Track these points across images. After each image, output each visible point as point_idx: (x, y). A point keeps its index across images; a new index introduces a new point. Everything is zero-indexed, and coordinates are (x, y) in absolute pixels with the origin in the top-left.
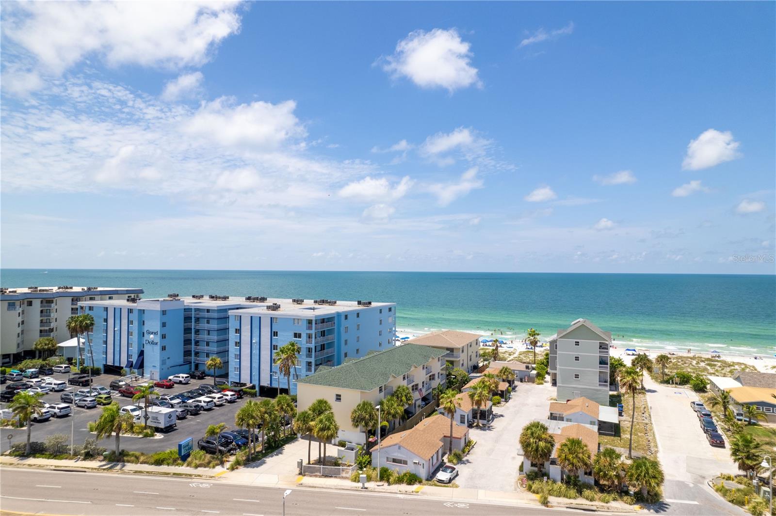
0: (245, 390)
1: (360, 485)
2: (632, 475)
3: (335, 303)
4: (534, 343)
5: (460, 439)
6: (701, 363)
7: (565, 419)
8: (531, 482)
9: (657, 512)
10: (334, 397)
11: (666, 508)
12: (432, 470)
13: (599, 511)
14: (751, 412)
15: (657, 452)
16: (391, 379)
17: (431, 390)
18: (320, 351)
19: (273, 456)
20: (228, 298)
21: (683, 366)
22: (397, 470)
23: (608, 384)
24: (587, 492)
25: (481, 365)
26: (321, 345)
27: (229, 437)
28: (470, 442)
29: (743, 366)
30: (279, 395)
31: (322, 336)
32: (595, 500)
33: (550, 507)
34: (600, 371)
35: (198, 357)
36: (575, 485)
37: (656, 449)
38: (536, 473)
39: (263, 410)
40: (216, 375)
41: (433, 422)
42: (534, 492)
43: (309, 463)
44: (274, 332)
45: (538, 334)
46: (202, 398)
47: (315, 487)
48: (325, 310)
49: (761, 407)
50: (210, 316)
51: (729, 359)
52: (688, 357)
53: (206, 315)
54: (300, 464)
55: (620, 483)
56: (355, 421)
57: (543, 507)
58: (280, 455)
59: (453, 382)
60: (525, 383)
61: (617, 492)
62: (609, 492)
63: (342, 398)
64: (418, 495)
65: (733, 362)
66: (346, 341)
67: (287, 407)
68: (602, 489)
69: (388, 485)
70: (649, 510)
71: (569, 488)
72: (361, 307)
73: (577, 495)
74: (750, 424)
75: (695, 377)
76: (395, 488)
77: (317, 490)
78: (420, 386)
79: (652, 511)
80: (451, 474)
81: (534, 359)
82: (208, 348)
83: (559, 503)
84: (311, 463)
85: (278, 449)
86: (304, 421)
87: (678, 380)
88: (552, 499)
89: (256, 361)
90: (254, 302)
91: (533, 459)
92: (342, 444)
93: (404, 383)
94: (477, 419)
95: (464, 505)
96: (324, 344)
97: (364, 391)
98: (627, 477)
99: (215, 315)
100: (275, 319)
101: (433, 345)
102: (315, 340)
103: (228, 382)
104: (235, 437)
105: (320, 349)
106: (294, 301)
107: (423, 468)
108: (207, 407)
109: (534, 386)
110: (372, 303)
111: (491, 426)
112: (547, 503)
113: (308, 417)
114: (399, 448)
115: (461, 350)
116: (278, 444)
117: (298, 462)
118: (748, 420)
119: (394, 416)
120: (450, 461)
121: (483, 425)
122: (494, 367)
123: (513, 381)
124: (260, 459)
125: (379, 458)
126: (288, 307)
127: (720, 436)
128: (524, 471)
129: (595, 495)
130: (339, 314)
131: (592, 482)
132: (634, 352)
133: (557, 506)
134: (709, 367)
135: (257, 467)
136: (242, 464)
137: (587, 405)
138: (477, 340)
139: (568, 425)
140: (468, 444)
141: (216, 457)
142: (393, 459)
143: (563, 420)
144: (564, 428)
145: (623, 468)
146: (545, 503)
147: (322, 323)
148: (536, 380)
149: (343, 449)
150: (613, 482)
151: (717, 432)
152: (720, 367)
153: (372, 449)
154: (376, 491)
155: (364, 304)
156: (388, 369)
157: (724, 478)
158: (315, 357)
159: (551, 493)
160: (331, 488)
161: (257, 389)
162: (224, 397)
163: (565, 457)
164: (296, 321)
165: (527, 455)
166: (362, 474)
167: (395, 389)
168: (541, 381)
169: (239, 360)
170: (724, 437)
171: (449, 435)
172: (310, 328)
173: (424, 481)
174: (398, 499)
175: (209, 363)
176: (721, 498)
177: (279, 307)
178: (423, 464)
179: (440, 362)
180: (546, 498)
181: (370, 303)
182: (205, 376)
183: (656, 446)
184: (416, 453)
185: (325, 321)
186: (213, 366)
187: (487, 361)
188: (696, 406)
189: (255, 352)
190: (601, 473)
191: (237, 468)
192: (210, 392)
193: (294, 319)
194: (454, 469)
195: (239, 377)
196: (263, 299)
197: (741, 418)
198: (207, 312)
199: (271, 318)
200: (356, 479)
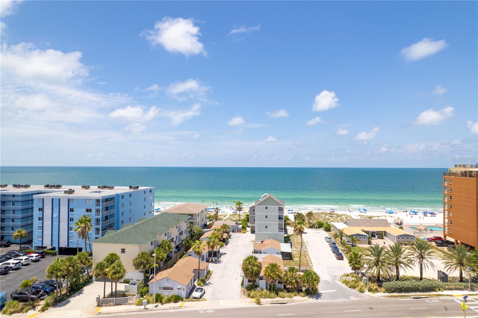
0: (47, 251)
1: (143, 307)
2: (305, 280)
3: (113, 188)
4: (240, 209)
5: (204, 270)
6: (326, 216)
7: (262, 253)
8: (249, 292)
9: (317, 298)
10: (120, 251)
11: (321, 296)
12: (189, 292)
13: (288, 303)
14: (353, 240)
15: (312, 266)
16: (158, 236)
17: (181, 241)
18: (105, 220)
19: (76, 296)
20: (29, 186)
21: (318, 218)
22: (166, 294)
23: (284, 230)
24: (281, 293)
25: (208, 223)
26: (106, 216)
27: (38, 287)
28: (209, 271)
29: (346, 216)
30: (78, 253)
31: (106, 210)
32: (285, 297)
33: (262, 305)
34: (279, 223)
35: (4, 230)
36: (274, 290)
37: (312, 265)
38: (252, 286)
39: (68, 264)
40: (21, 242)
41: (187, 261)
42: (251, 297)
43: (104, 297)
44: (71, 209)
45: (242, 204)
46: (10, 261)
47: (111, 313)
48: (107, 193)
49: (357, 237)
50: (14, 200)
51: (339, 213)
52: (320, 213)
53: (12, 199)
54: (98, 299)
55: (298, 286)
56: (137, 265)
57: (258, 306)
58: (81, 295)
59: (193, 235)
60: (236, 233)
61: (297, 291)
62: (292, 292)
63: (126, 251)
64: (182, 309)
65: (342, 214)
66: (123, 213)
67: (85, 260)
68: (288, 291)
69: (161, 305)
70: (313, 298)
71: (271, 292)
72: (132, 190)
73: (276, 295)
74: (353, 246)
75: (326, 224)
76: (166, 306)
77: (112, 315)
78: (175, 240)
79: (314, 299)
80: (201, 293)
81: (239, 218)
82: (13, 223)
83: (266, 302)
84: (106, 297)
85: (79, 290)
86: (101, 269)
87: (317, 226)
88: (262, 300)
89: (56, 230)
90: (51, 188)
91: (250, 277)
92: (127, 282)
93: (165, 238)
94: (211, 257)
95: (212, 311)
96: (107, 216)
97: (141, 245)
98: (302, 282)
99: (20, 199)
100: (71, 200)
101: (180, 213)
102: (102, 213)
103: (32, 247)
104: (43, 286)
105: (105, 219)
106: (83, 187)
107: (184, 291)
108: (17, 267)
109: (241, 234)
110: (139, 187)
111: (220, 260)
112: (260, 303)
113: (104, 266)
114: (168, 280)
115: (198, 215)
116: (79, 287)
117: (97, 298)
118: (352, 244)
119: (161, 260)
120: (199, 285)
121: (215, 260)
122: (217, 225)
123: (229, 232)
124: (65, 300)
125: (154, 288)
126: (79, 192)
127: (341, 254)
128: (244, 286)
129: (285, 295)
130: (118, 195)
131: (283, 287)
132: (292, 212)
133: (265, 304)
134: (330, 218)
135: (64, 306)
136: (51, 305)
137: (274, 243)
138: (206, 209)
139: (265, 256)
140: (209, 273)
141: (28, 303)
142: (164, 287)
143: (261, 253)
144: (263, 258)
145: (300, 277)
146: (259, 303)
147: (106, 201)
148: (242, 231)
149: (128, 285)
150: (294, 286)
151: (339, 252)
152: (336, 217)
153: (149, 283)
154: (154, 310)
155: (134, 188)
156: (155, 230)
157: (345, 276)
158: (102, 225)
159: (261, 296)
160: (123, 312)
161: (57, 250)
162: (30, 258)
163: (269, 275)
164: (88, 201)
165: (246, 275)
166: (143, 300)
167: (160, 242)
168: (244, 231)
169: (42, 231)
170: (343, 254)
171: (198, 269)
172: (98, 205)
173: (184, 299)
174: (170, 313)
175: (16, 234)
176: (346, 286)
177: (74, 191)
178: (184, 288)
179: (186, 223)
180: (259, 300)
181: (138, 187)
182: (10, 244)
183: (311, 263)
184: (179, 282)
185: (109, 200)
186: (19, 236)
187: (211, 221)
188: (328, 239)
189: (56, 223)
190: (288, 282)
191: (47, 309)
192: (17, 256)
193: (86, 199)
194: (203, 289)
195: (41, 243)
196: (59, 186)
197: (348, 243)
198: (13, 197)
199: (69, 199)
200: (140, 304)
